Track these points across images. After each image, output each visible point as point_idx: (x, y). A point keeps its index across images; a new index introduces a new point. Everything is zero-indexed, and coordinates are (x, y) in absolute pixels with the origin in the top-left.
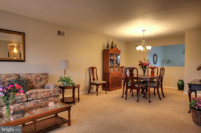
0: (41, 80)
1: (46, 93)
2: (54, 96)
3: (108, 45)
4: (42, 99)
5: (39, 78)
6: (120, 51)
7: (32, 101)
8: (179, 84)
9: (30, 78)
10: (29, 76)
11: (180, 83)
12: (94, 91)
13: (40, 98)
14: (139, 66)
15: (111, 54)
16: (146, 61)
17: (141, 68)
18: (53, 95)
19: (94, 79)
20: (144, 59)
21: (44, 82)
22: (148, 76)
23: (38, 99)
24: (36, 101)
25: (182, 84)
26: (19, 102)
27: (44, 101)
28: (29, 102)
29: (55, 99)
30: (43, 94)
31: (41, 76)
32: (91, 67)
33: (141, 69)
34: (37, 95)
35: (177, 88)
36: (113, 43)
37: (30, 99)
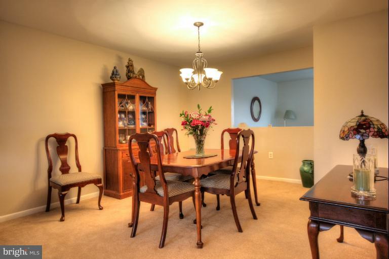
3: (113, 72)
6: (156, 89)
8: (305, 172)
11: (306, 168)
12: (71, 201)
14: (182, 127)
15: (121, 96)
16: (203, 112)
17: (191, 133)
19: (65, 169)
20: (199, 107)
22: (199, 159)
25: (310, 172)
32: (52, 133)
33: (191, 136)
35: (299, 181)
36: (132, 66)
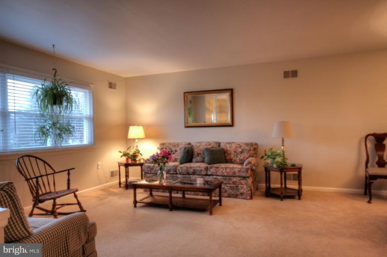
0: (241, 152)
1: (228, 170)
2: (240, 177)
4: (224, 176)
5: (240, 150)
7: (211, 177)
9: (229, 149)
10: (228, 146)
13: (220, 174)
18: (237, 174)
21: (245, 155)
23: (218, 175)
24: (215, 177)
26: (198, 173)
27: (225, 179)
28: (208, 177)
29: (242, 181)
30: (225, 170)
31: (244, 147)
34: (217, 169)
37: (209, 173)
